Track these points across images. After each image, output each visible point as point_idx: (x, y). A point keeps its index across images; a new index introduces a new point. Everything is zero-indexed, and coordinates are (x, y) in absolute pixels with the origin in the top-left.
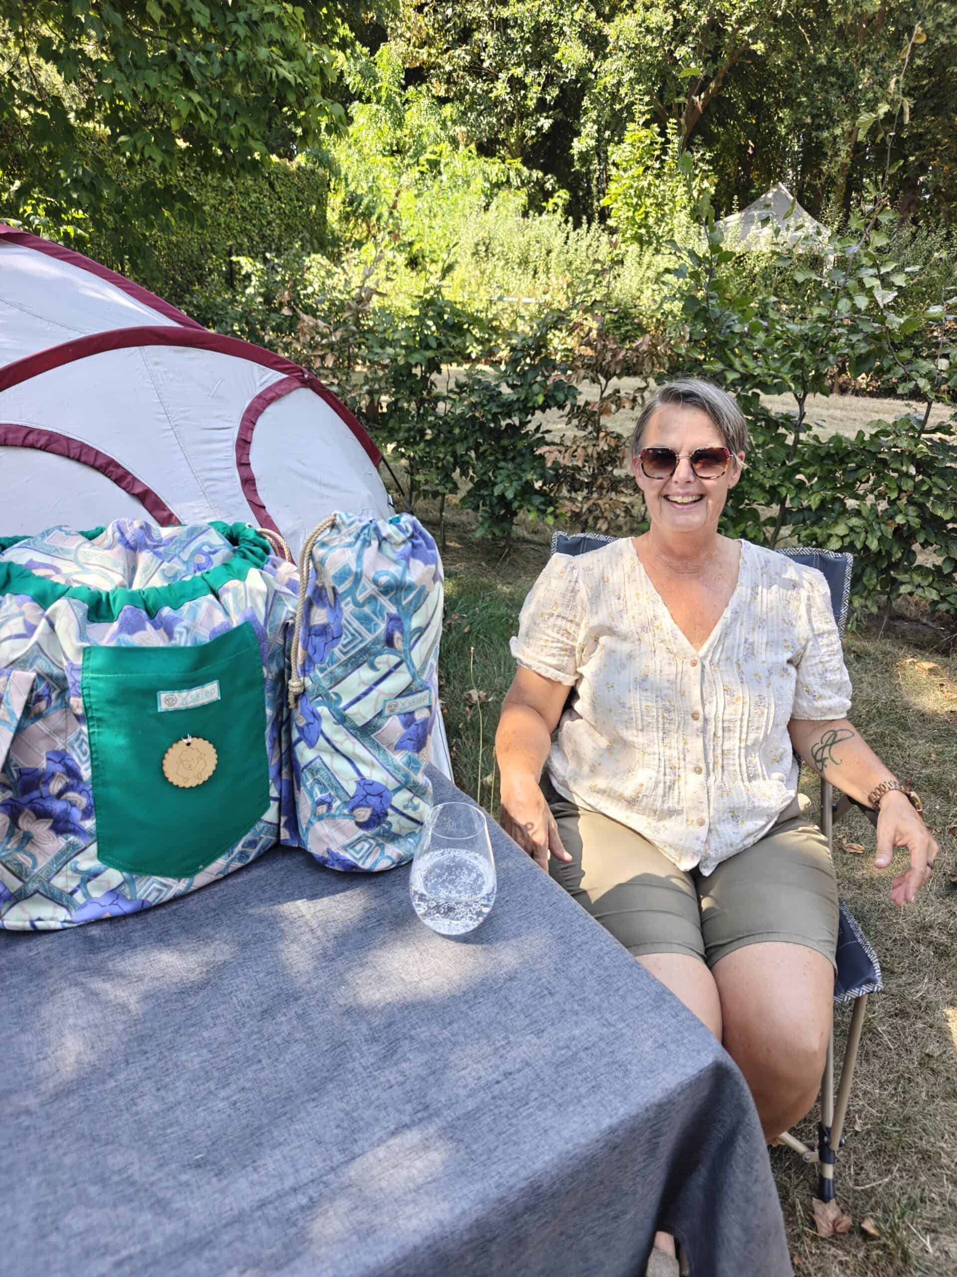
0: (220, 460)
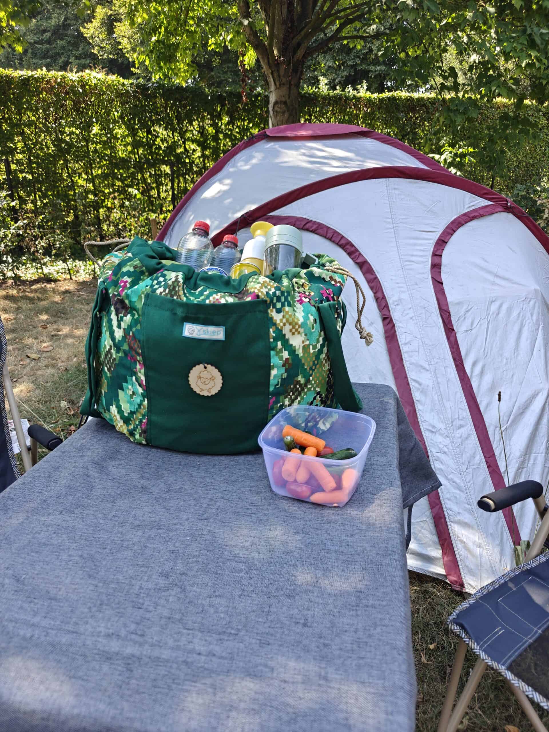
0: (421, 250)
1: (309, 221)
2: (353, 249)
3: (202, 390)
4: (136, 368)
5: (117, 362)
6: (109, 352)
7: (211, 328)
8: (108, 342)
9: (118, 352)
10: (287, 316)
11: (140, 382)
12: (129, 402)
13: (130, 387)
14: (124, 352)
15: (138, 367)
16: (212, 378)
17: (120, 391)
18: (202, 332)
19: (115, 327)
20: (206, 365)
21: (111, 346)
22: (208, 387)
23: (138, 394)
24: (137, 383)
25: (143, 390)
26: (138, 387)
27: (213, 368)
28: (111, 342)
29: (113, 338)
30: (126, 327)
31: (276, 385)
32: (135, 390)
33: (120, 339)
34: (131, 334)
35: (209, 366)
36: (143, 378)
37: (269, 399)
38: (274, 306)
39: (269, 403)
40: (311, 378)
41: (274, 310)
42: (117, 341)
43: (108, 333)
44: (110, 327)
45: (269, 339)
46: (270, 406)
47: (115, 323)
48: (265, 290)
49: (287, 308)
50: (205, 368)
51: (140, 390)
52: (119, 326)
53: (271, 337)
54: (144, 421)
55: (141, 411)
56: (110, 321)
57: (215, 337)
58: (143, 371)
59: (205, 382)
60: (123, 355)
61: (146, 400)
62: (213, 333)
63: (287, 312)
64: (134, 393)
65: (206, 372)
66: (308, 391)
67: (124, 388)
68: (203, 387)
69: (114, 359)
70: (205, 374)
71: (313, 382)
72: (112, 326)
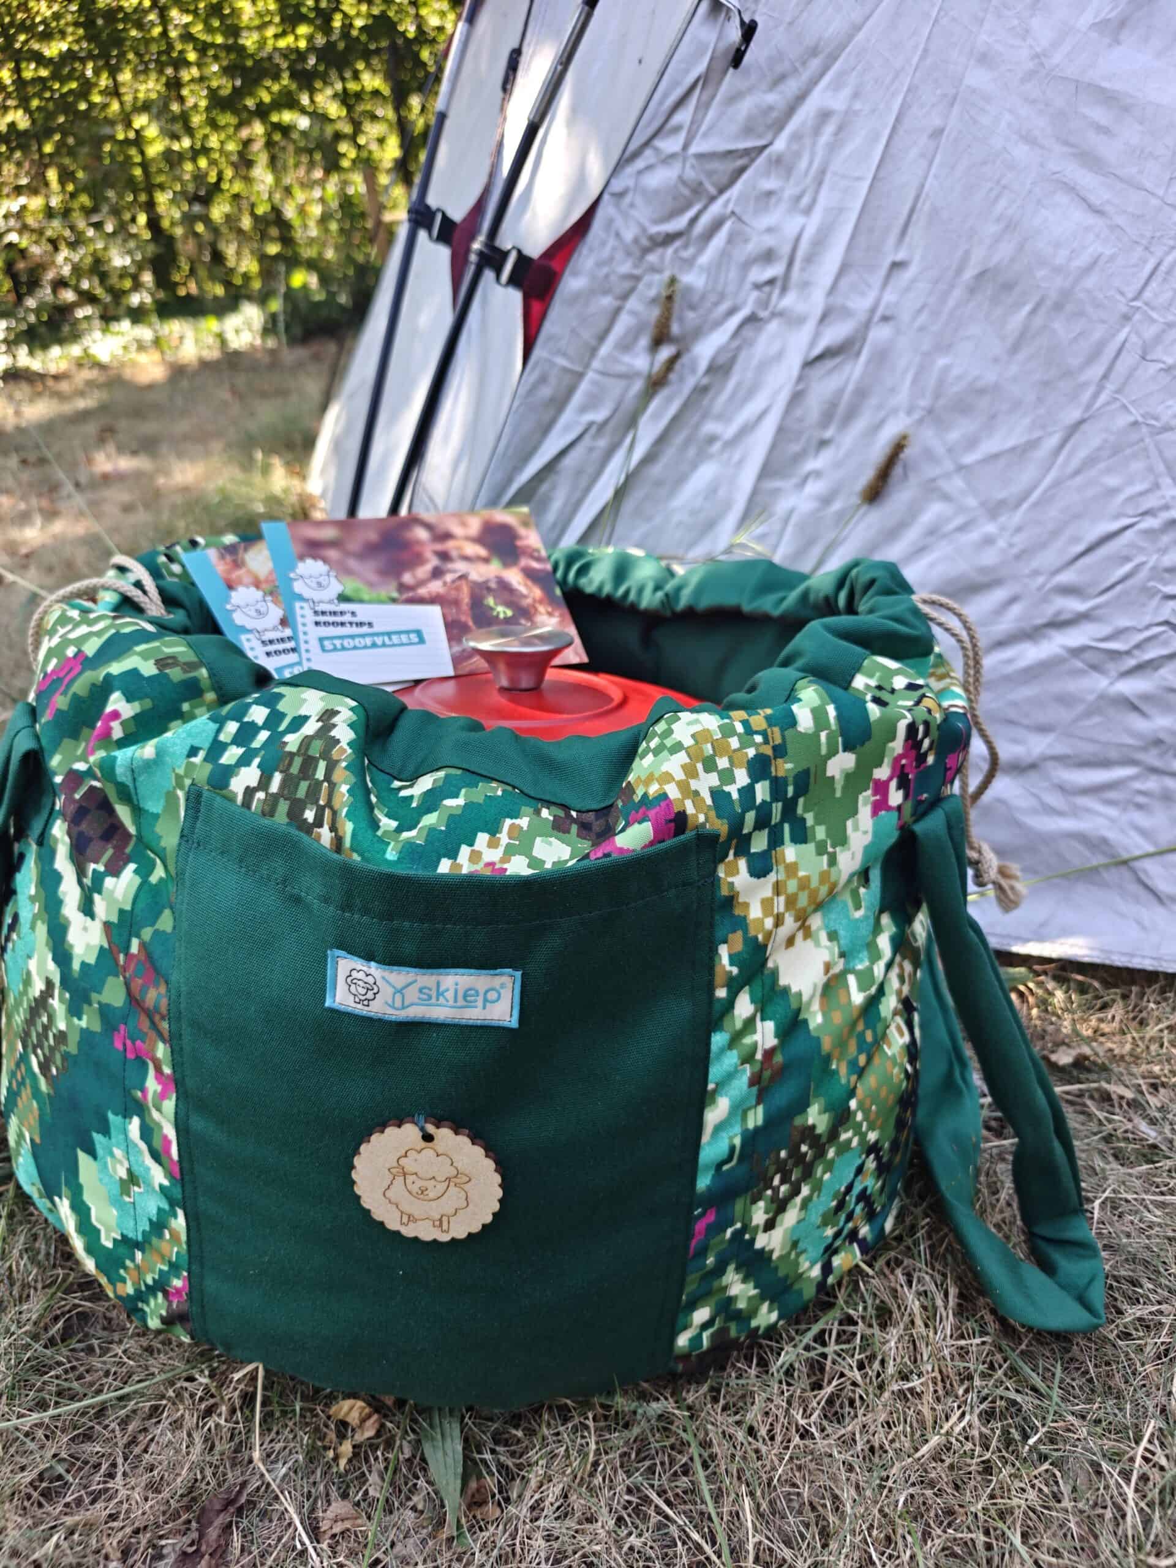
3: (411, 1219)
4: (144, 1091)
5: (72, 1047)
6: (41, 1004)
7: (454, 980)
8: (41, 964)
9: (74, 1011)
10: (792, 886)
11: (157, 1143)
12: (116, 1202)
13: (118, 1153)
14: (105, 1011)
15: (152, 1085)
16: (458, 1179)
17: (83, 1157)
18: (412, 994)
19: (70, 908)
20: (430, 1128)
21: (49, 984)
22: (435, 1210)
23: (149, 1184)
24: (143, 1146)
25: (169, 1174)
26: (149, 1161)
27: (464, 1141)
28: (52, 967)
29: (62, 955)
30: (114, 919)
31: (719, 1166)
32: (136, 1169)
33: (91, 960)
34: (134, 948)
35: (444, 1135)
36: (170, 1132)
37: (690, 1220)
38: (743, 849)
39: (689, 1236)
40: (853, 1104)
41: (742, 864)
42: (76, 966)
43: (42, 929)
44: (51, 905)
45: (711, 988)
46: (693, 1243)
47: (70, 891)
48: (705, 783)
49: (790, 852)
50: (428, 1138)
51: (158, 1176)
52: (87, 909)
53: (719, 978)
54: (177, 1283)
55: (164, 1246)
56: (49, 880)
57: (475, 1014)
58: (169, 1105)
59: (423, 1191)
60: (97, 1027)
61: (180, 1213)
62: (467, 997)
63: (792, 869)
64: (133, 1178)
65: (429, 1153)
66: (838, 1153)
67: (100, 1151)
68: (416, 1208)
69: (61, 1037)
70: (425, 1161)
71: (859, 1117)
72: (59, 903)
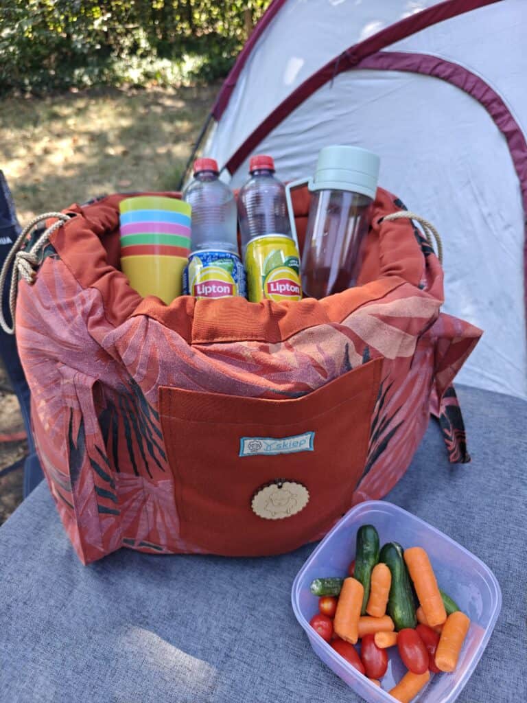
1: (441, 62)
2: (501, 109)
